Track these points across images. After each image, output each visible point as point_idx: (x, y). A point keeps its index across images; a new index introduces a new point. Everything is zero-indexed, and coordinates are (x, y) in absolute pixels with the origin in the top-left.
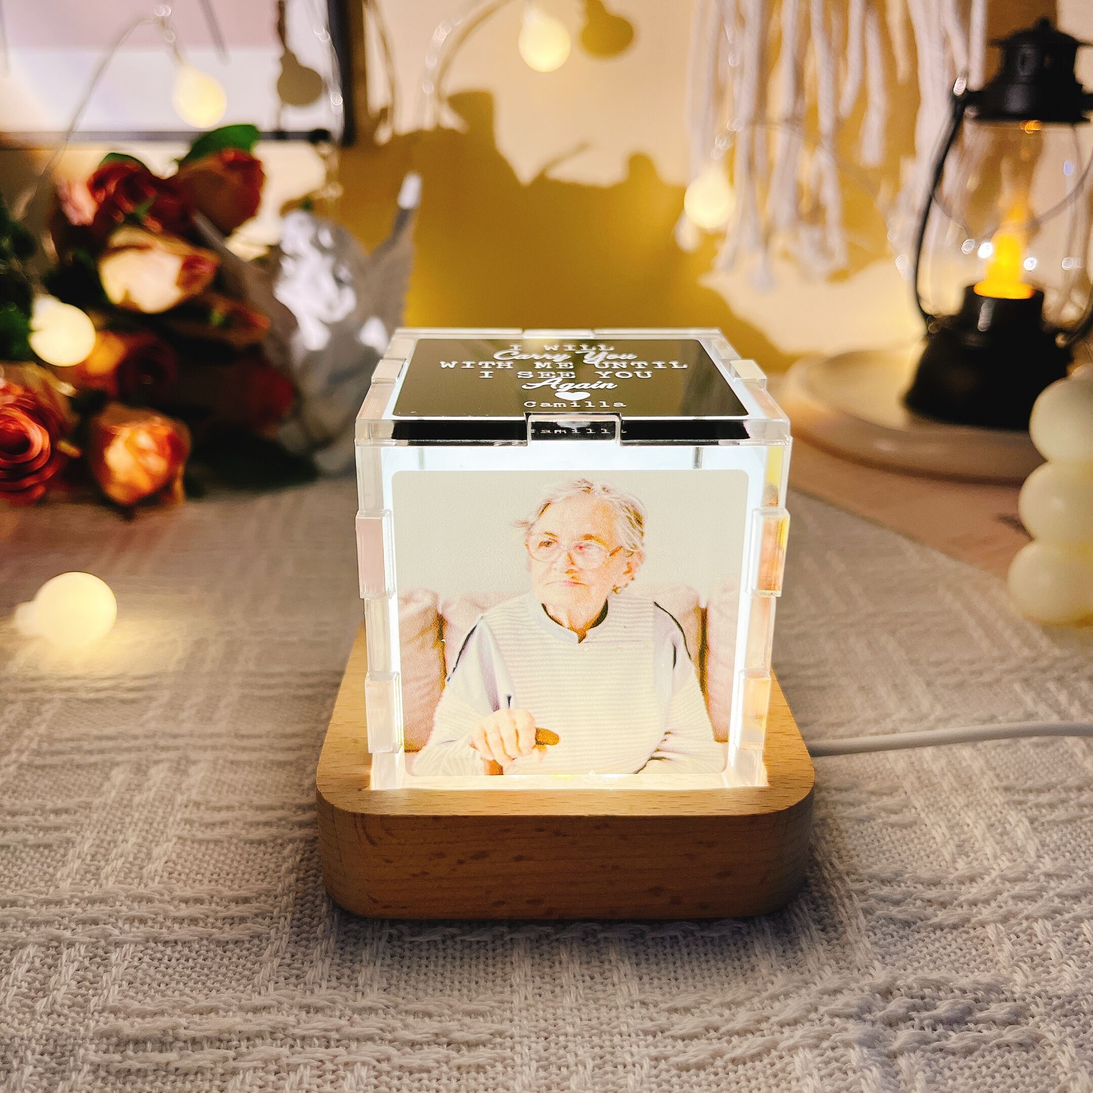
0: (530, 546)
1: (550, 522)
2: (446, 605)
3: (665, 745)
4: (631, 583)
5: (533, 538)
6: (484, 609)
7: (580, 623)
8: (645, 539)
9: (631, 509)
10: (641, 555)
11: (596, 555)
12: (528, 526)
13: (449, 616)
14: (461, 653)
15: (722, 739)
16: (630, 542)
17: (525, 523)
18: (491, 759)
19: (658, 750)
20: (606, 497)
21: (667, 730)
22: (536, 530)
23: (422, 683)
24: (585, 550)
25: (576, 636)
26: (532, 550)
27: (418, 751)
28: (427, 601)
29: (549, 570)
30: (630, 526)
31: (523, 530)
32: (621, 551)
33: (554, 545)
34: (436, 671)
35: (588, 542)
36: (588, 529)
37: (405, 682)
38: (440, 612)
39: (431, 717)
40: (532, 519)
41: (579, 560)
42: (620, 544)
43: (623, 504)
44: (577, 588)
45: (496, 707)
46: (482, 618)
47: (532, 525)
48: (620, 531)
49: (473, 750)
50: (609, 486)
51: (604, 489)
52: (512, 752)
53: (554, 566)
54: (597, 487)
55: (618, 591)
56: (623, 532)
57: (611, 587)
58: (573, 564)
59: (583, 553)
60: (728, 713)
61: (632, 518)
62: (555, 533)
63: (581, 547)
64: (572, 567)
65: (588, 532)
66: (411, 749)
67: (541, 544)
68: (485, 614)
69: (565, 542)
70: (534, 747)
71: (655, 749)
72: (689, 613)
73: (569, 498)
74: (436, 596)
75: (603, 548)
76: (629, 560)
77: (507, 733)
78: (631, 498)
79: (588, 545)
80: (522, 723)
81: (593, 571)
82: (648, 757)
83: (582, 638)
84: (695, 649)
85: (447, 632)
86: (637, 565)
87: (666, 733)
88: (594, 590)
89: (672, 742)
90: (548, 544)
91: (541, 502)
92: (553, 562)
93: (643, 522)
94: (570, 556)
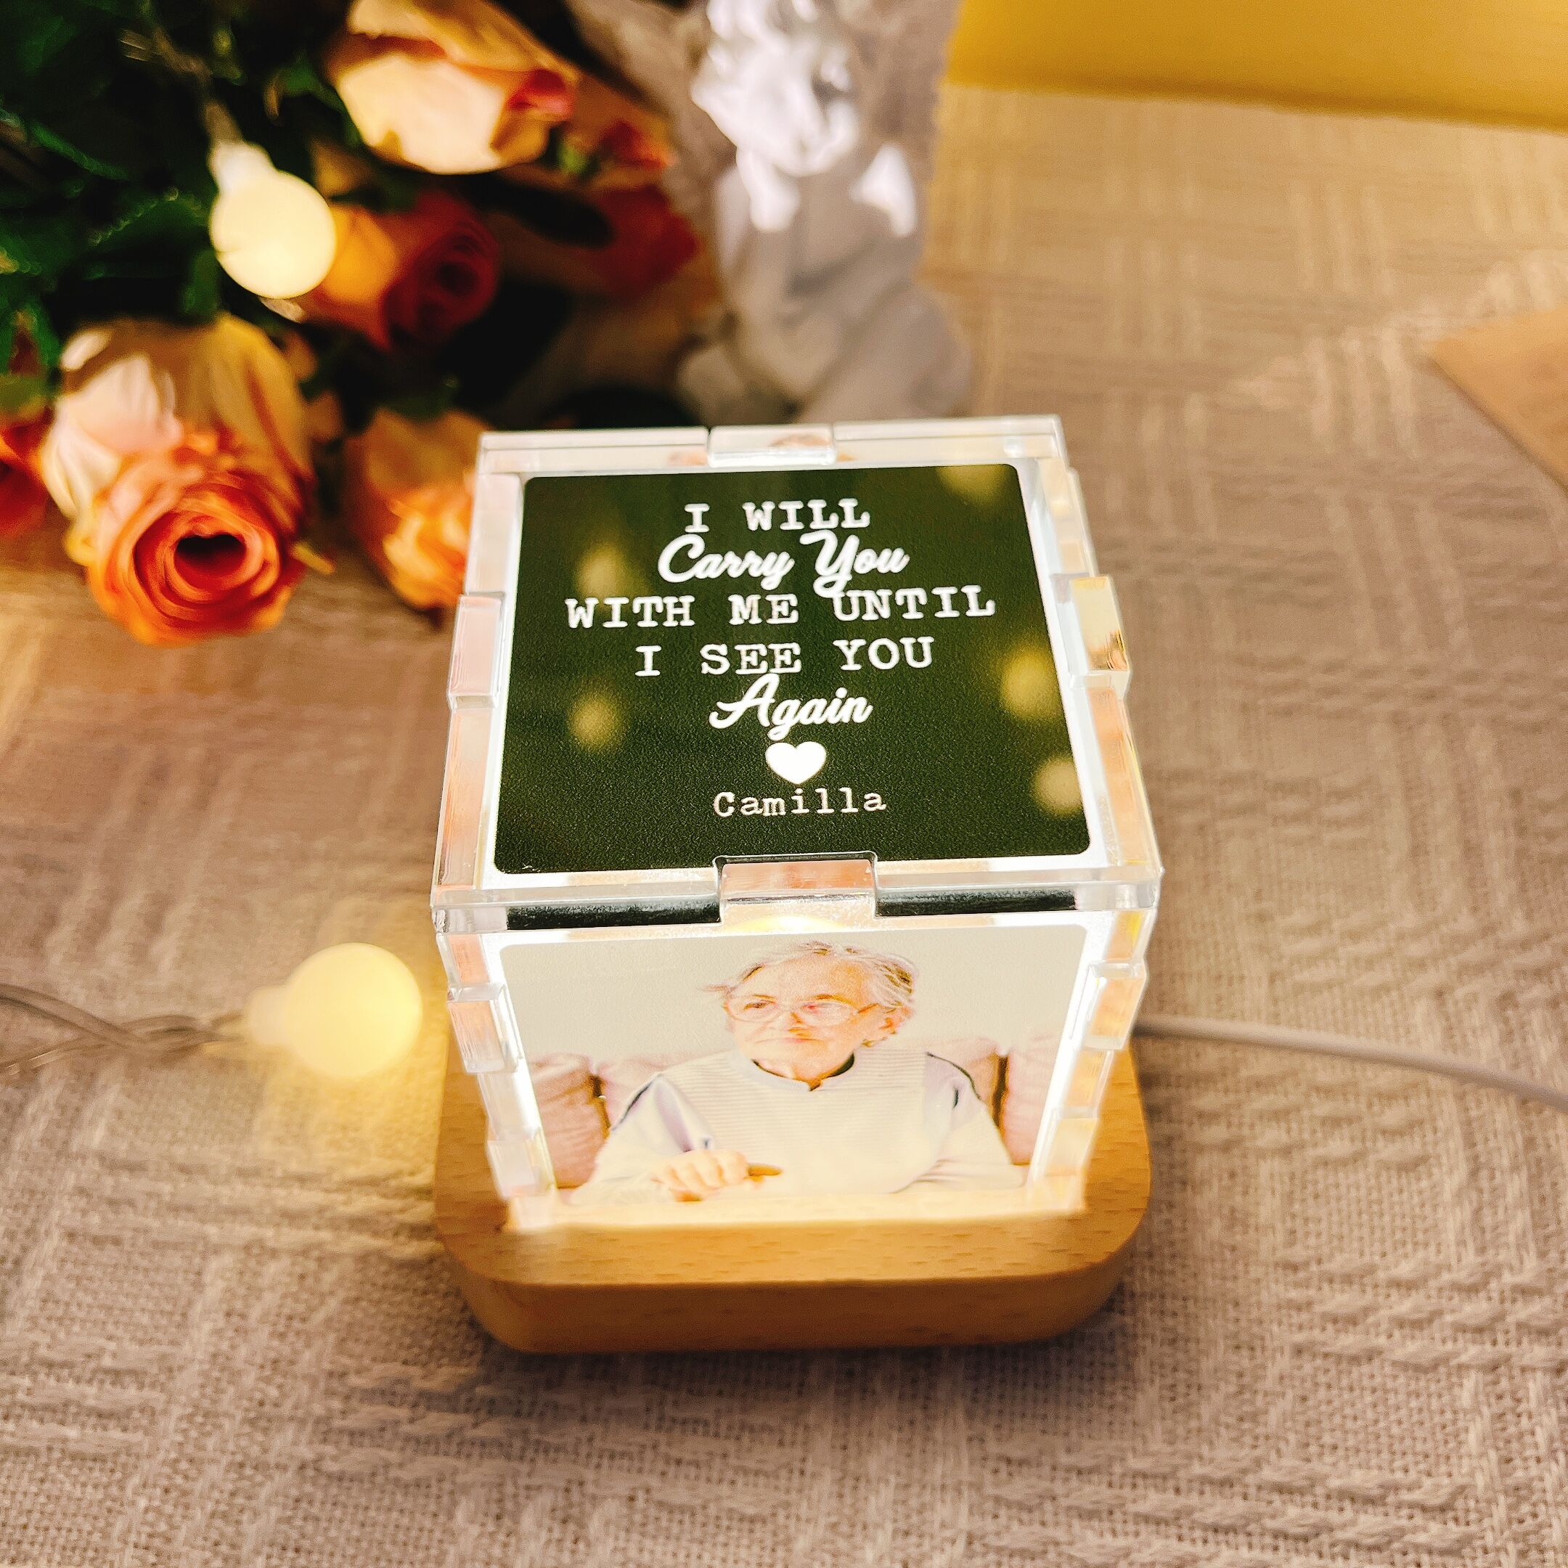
0: (732, 1009)
1: (761, 983)
2: (603, 1066)
3: (936, 1170)
4: (892, 1038)
5: (734, 1002)
6: (661, 1068)
7: (813, 1073)
8: (913, 996)
9: (893, 968)
10: (906, 1011)
11: (835, 1014)
12: (726, 989)
13: (605, 1075)
14: (630, 1108)
15: (1022, 1161)
16: (892, 1001)
17: (723, 987)
18: (682, 1189)
19: (929, 1174)
20: (852, 957)
21: (940, 1159)
22: (740, 993)
23: (574, 1133)
24: (818, 1009)
25: (806, 1086)
26: (733, 1011)
27: (575, 1187)
28: (573, 1064)
29: (763, 1029)
30: (891, 984)
31: (718, 995)
32: (877, 1008)
33: (768, 1007)
34: (595, 1123)
35: (824, 1001)
36: (823, 989)
37: (548, 1134)
38: (594, 1072)
39: (592, 1160)
40: (731, 984)
41: (809, 1019)
42: (874, 1001)
43: (880, 963)
44: (807, 1044)
45: (687, 1149)
46: (660, 1076)
47: (733, 989)
48: (874, 989)
49: (655, 1185)
50: (855, 946)
51: (849, 950)
52: (711, 1182)
53: (771, 1025)
54: (839, 948)
55: (871, 1044)
56: (878, 989)
57: (860, 1041)
58: (799, 1022)
59: (816, 1012)
60: (1032, 1142)
61: (895, 976)
62: (771, 994)
63: (811, 1007)
64: (800, 1026)
65: (824, 992)
66: (566, 1184)
67: (748, 1006)
68: (664, 1072)
69: (786, 1003)
70: (745, 1178)
71: (922, 1173)
72: (981, 1060)
73: (791, 961)
74: (586, 1060)
75: (848, 1006)
76: (889, 1016)
77: (704, 1168)
78: (893, 957)
79: (823, 1004)
80: (725, 1160)
81: (832, 1028)
82: (912, 1180)
83: (815, 1086)
84: (987, 1089)
85: (604, 1090)
86: (901, 1020)
87: (939, 1161)
88: (831, 1046)
90: (758, 1006)
91: (748, 966)
92: (768, 1022)
93: (911, 979)
94: (794, 1015)
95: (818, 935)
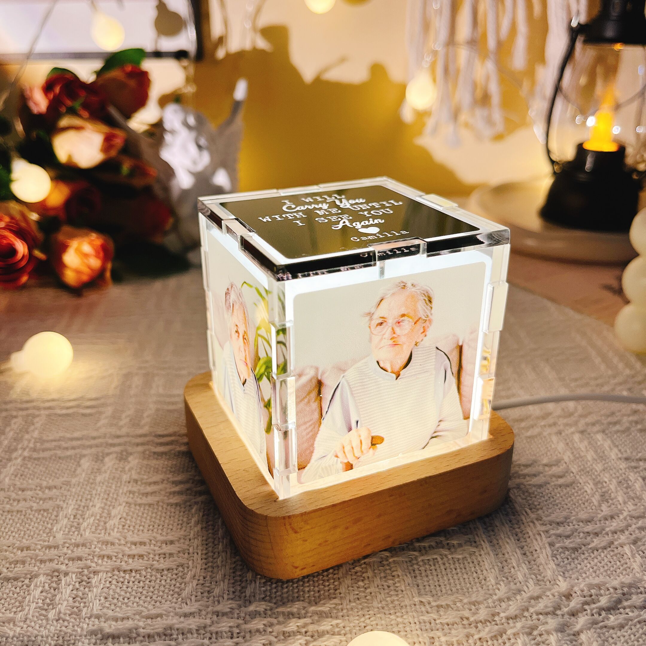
0: (371, 327)
1: (383, 311)
2: (323, 373)
3: (439, 428)
4: (425, 338)
5: (373, 322)
7: (397, 368)
8: (433, 311)
9: (426, 294)
10: (430, 321)
11: (406, 326)
12: (370, 315)
13: (324, 380)
14: (330, 402)
16: (425, 315)
18: (346, 461)
19: (435, 432)
20: (414, 289)
21: (439, 420)
22: (375, 316)
23: (308, 425)
24: (401, 323)
25: (394, 376)
26: (373, 329)
28: (312, 373)
29: (382, 339)
30: (425, 304)
31: (368, 318)
32: (420, 321)
33: (384, 324)
34: (316, 416)
35: (403, 318)
36: (403, 311)
37: (298, 426)
38: (319, 377)
40: (373, 310)
41: (398, 330)
42: (419, 316)
43: (422, 292)
44: (396, 347)
45: (350, 429)
46: (343, 377)
47: (373, 314)
49: (336, 458)
50: (415, 283)
51: (412, 285)
52: (357, 453)
53: (385, 336)
54: (409, 285)
55: (418, 344)
56: (421, 309)
57: (414, 343)
58: (394, 333)
59: (400, 326)
60: (470, 402)
61: (426, 299)
62: (385, 316)
63: (399, 322)
64: (394, 335)
65: (403, 313)
66: (301, 467)
67: (377, 325)
68: (345, 374)
69: (391, 321)
70: (370, 447)
71: (433, 432)
72: (454, 349)
73: (393, 294)
74: (317, 369)
75: (411, 320)
76: (424, 325)
77: (355, 442)
78: (426, 288)
79: (403, 320)
80: (364, 435)
81: (405, 335)
82: (430, 437)
83: (398, 376)
84: (455, 369)
85: (323, 390)
86: (428, 327)
88: (405, 347)
89: (443, 425)
90: (381, 324)
91: (378, 299)
92: (384, 335)
93: (432, 301)
94: (393, 329)
95: (402, 277)
